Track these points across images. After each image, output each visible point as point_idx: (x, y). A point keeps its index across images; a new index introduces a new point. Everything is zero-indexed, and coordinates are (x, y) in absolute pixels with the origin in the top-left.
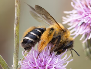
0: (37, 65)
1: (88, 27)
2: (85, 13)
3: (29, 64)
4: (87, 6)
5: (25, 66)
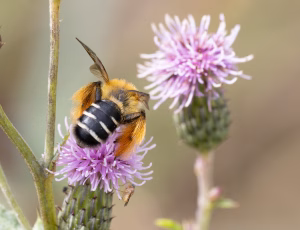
0: (88, 155)
2: (179, 57)
5: (67, 157)
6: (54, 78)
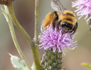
3: (46, 38)
5: (43, 39)
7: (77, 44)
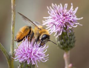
0: (26, 52)
1: (59, 27)
2: (57, 18)
3: (21, 51)
4: (58, 14)
5: (18, 53)
6: (14, 25)
7: (48, 57)
